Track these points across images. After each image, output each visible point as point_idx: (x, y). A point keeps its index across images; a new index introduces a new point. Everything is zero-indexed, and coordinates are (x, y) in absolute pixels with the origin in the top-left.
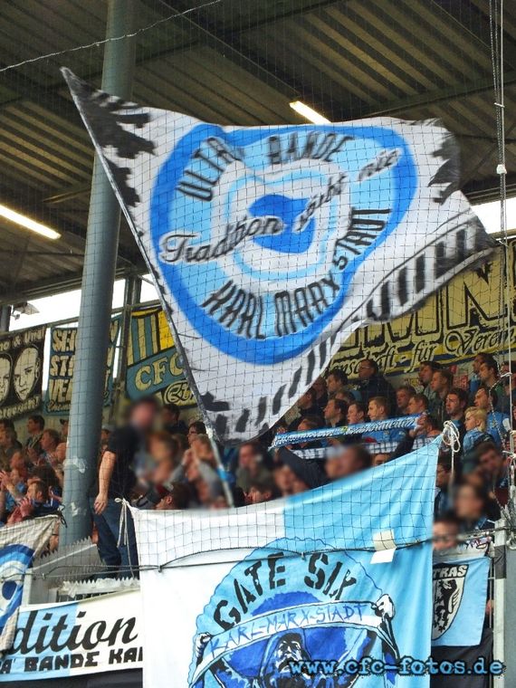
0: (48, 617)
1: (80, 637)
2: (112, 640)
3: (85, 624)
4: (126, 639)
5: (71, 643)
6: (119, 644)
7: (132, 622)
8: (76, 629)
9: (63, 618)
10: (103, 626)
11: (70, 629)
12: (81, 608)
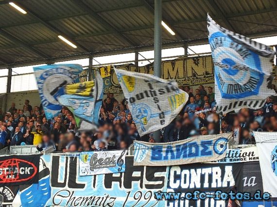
0: (233, 151)
1: (241, 155)
2: (249, 155)
3: (242, 153)
4: (252, 155)
5: (239, 156)
6: (251, 156)
7: (253, 152)
8: (240, 154)
9: (237, 152)
10: (246, 153)
11: (239, 154)
12: (241, 150)
